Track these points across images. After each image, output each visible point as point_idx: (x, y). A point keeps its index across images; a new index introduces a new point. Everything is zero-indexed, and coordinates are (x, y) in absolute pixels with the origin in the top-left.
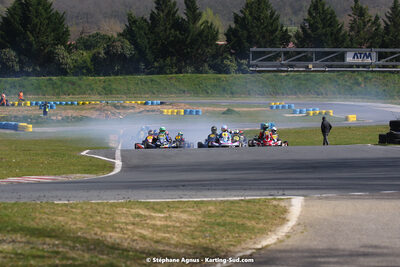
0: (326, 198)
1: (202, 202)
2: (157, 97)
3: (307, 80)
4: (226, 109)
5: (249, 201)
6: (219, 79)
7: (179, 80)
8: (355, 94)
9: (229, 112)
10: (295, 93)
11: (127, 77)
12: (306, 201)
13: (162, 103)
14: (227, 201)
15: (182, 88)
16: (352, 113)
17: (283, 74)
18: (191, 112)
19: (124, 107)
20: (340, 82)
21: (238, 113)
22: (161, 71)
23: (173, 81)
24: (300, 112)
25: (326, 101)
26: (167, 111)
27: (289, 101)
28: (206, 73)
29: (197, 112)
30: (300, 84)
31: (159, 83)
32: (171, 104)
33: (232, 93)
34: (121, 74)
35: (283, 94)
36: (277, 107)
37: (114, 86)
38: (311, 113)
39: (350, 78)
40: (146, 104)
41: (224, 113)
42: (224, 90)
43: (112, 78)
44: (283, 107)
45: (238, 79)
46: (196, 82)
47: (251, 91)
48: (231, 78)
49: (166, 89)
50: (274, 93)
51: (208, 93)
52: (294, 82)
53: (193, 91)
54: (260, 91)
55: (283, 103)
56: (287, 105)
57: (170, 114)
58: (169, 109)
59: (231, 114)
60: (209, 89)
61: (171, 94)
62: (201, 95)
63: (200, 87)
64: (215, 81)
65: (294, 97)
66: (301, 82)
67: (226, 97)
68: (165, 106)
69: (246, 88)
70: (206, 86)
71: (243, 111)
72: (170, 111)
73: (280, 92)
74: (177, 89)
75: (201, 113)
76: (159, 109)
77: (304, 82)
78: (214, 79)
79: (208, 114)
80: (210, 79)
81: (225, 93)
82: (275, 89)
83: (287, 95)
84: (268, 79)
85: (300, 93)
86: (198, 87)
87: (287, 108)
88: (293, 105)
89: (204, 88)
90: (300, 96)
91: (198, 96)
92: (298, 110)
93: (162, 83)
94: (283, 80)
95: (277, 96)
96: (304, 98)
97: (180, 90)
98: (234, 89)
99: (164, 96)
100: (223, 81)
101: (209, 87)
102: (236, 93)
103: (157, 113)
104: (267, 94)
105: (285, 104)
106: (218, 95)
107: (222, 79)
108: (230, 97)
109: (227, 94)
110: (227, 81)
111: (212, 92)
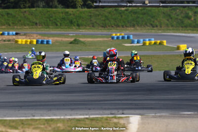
0: (160, 117)
1: (52, 120)
2: (13, 29)
3: (144, 14)
4: (73, 39)
5: (92, 119)
6: (67, 13)
7: (32, 14)
8: (186, 27)
9: (76, 42)
10: (134, 26)
12: (142, 119)
13: (17, 34)
14: (74, 119)
15: (35, 20)
16: (184, 42)
17: (123, 9)
18: (42, 42)
20: (173, 16)
21: (83, 43)
22: (16, 6)
23: (26, 14)
24: (138, 42)
25: (160, 33)
26: (21, 41)
27: (127, 32)
28: (56, 7)
29: (48, 42)
30: (138, 17)
31: (15, 16)
32: (25, 34)
33: (78, 25)
35: (123, 26)
36: (118, 38)
38: (147, 43)
39: (182, 13)
40: (3, 34)
41: (71, 43)
42: (71, 22)
44: (123, 38)
45: (84, 13)
46: (47, 15)
47: (95, 24)
48: (78, 12)
49: (20, 21)
50: (115, 25)
51: (57, 25)
52: (133, 15)
53: (44, 23)
54: (103, 24)
55: (123, 34)
56: (126, 36)
57: (24, 43)
58: (23, 39)
59: (78, 44)
60: (58, 21)
61: (25, 26)
62: (51, 27)
63: (50, 20)
64: (64, 15)
65: (132, 29)
66: (139, 15)
67: (73, 29)
68: (19, 37)
69: (91, 21)
70: (56, 19)
71: (88, 41)
72: (24, 40)
73: (120, 24)
74: (30, 22)
75: (51, 43)
76: (14, 39)
77: (141, 16)
78: (62, 13)
79: (57, 43)
80: (59, 12)
81: (72, 25)
82: (116, 22)
83: (126, 27)
84: (110, 13)
85: (138, 25)
86: (48, 20)
87: (126, 38)
88: (131, 36)
89: (54, 21)
90: (138, 28)
91: (49, 28)
92: (136, 40)
93: (17, 16)
94: (122, 14)
95: (118, 28)
96: (141, 30)
97: (33, 22)
98: (80, 21)
99: (19, 28)
100: (70, 14)
101: (58, 20)
102: (82, 25)
103: (12, 42)
104: (109, 26)
105: (125, 35)
106: (66, 27)
107: (70, 13)
108: (77, 29)
109: (74, 26)
110: (74, 15)
111: (61, 24)
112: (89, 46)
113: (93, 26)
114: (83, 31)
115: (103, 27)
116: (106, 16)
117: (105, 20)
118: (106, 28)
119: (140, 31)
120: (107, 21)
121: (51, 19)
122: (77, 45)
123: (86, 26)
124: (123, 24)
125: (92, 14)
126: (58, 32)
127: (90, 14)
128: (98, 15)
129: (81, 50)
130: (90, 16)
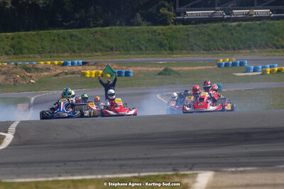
2: (80, 57)
3: (264, 30)
4: (163, 68)
6: (155, 32)
7: (105, 35)
9: (166, 72)
10: (249, 47)
11: (41, 32)
13: (84, 63)
15: (110, 44)
17: (234, 24)
19: (37, 69)
21: (177, 73)
22: (83, 24)
23: (97, 36)
24: (254, 71)
26: (90, 72)
27: (241, 56)
28: (138, 24)
29: (127, 74)
30: (255, 35)
31: (81, 39)
32: (95, 64)
33: (171, 49)
34: (34, 29)
35: (234, 49)
36: (227, 65)
37: (25, 44)
38: (268, 70)
40: (65, 64)
41: (160, 74)
42: (161, 45)
43: (22, 33)
44: (234, 64)
45: (178, 32)
46: (126, 36)
47: (195, 46)
48: (170, 31)
49: (89, 45)
50: (223, 47)
51: (141, 49)
52: (248, 33)
53: (123, 48)
54: (206, 46)
55: (234, 59)
56: (238, 62)
57: (94, 76)
58: (94, 70)
59: (169, 75)
60: (143, 44)
61: (96, 52)
62: (133, 52)
63: (131, 43)
64: (150, 35)
65: (247, 51)
66: (256, 33)
67: (163, 54)
68: (87, 67)
69: (189, 42)
70: (139, 41)
71: (185, 71)
72: (94, 72)
73: (230, 46)
74: (103, 46)
75: (131, 74)
76: (80, 71)
77: (260, 33)
78: (148, 32)
79: (140, 75)
80: (144, 32)
81: (163, 49)
82: (224, 42)
83: (239, 49)
84: (215, 30)
85: (255, 47)
86: (128, 42)
87: (238, 65)
88: (246, 62)
89: (136, 44)
90: (255, 50)
91: (130, 54)
92: (252, 67)
93: (84, 38)
94: (233, 31)
95: (227, 51)
96: (260, 52)
97: (107, 47)
98: (174, 43)
99: (87, 55)
100: (159, 34)
101: (142, 42)
102: (176, 49)
103: (77, 75)
104: (215, 49)
105: (237, 60)
106: (154, 52)
107: (158, 31)
108: (169, 54)
109: (165, 50)
110: (164, 34)
111: (146, 48)
112: (186, 77)
113: (192, 50)
114: (178, 57)
115: (205, 50)
116: (209, 35)
117: (208, 41)
118: (210, 52)
119: (258, 55)
120: (211, 42)
121: (132, 41)
122: (168, 77)
123: (181, 50)
124: (234, 45)
125: (190, 33)
126: (143, 59)
127: (187, 33)
128: (199, 34)
129: (173, 83)
130: (188, 35)
